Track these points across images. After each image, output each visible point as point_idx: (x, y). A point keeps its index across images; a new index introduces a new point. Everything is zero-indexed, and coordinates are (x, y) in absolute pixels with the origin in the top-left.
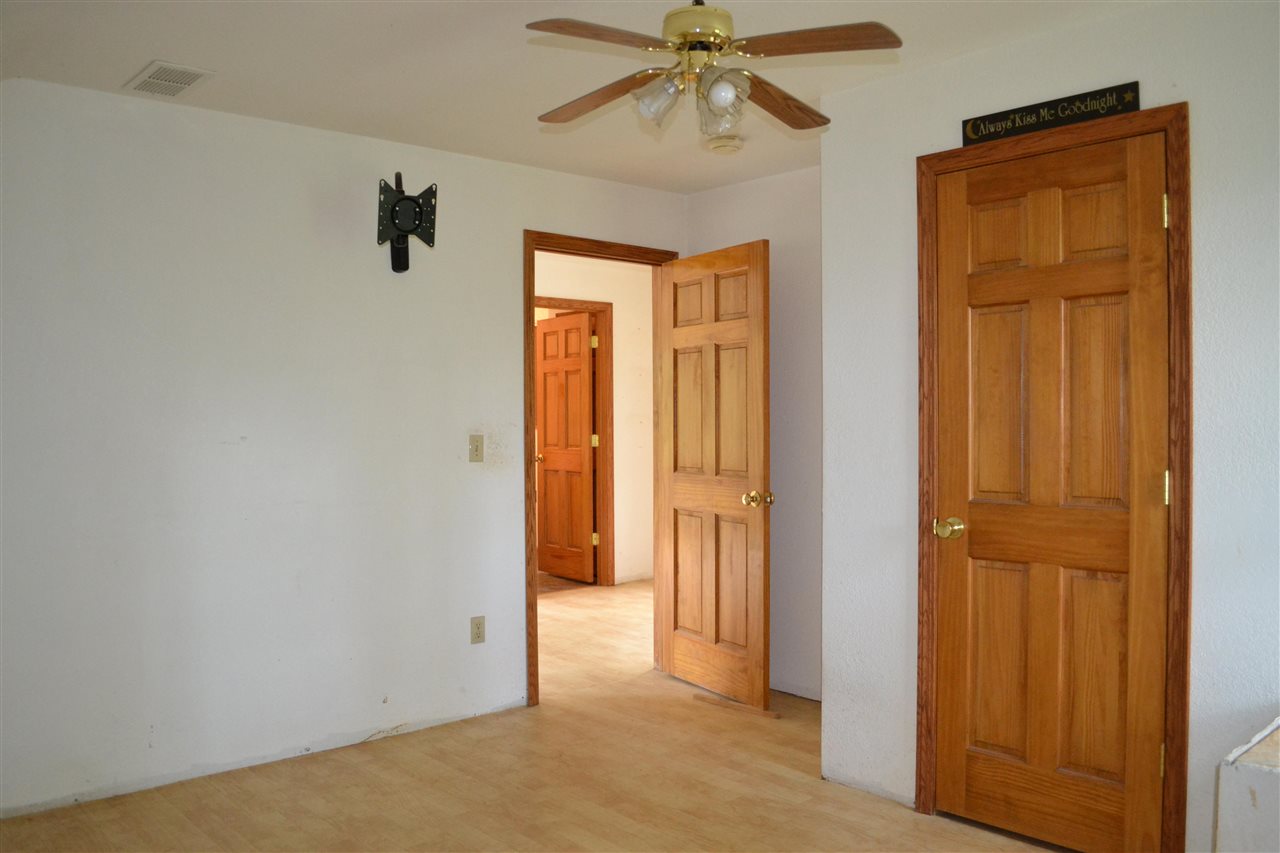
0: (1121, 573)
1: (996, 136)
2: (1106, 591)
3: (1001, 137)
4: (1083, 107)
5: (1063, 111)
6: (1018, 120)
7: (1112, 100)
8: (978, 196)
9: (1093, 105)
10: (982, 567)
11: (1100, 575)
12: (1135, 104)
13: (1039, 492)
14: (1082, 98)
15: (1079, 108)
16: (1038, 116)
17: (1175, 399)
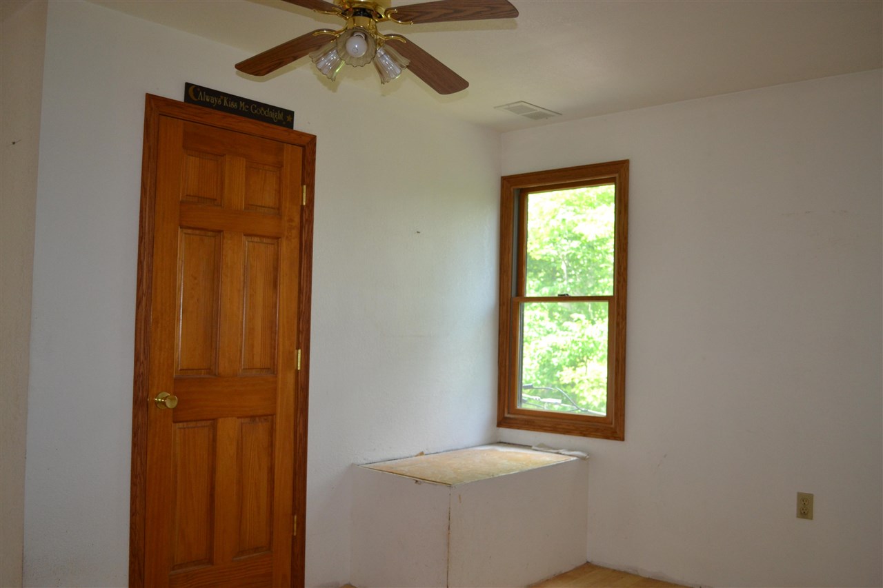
0: (269, 417)
1: (209, 105)
2: (261, 429)
3: (213, 108)
4: (265, 113)
5: (254, 109)
6: (225, 101)
7: (281, 116)
9: (271, 115)
10: (180, 428)
12: (290, 124)
13: (224, 366)
14: (266, 106)
15: (263, 112)
16: (238, 105)
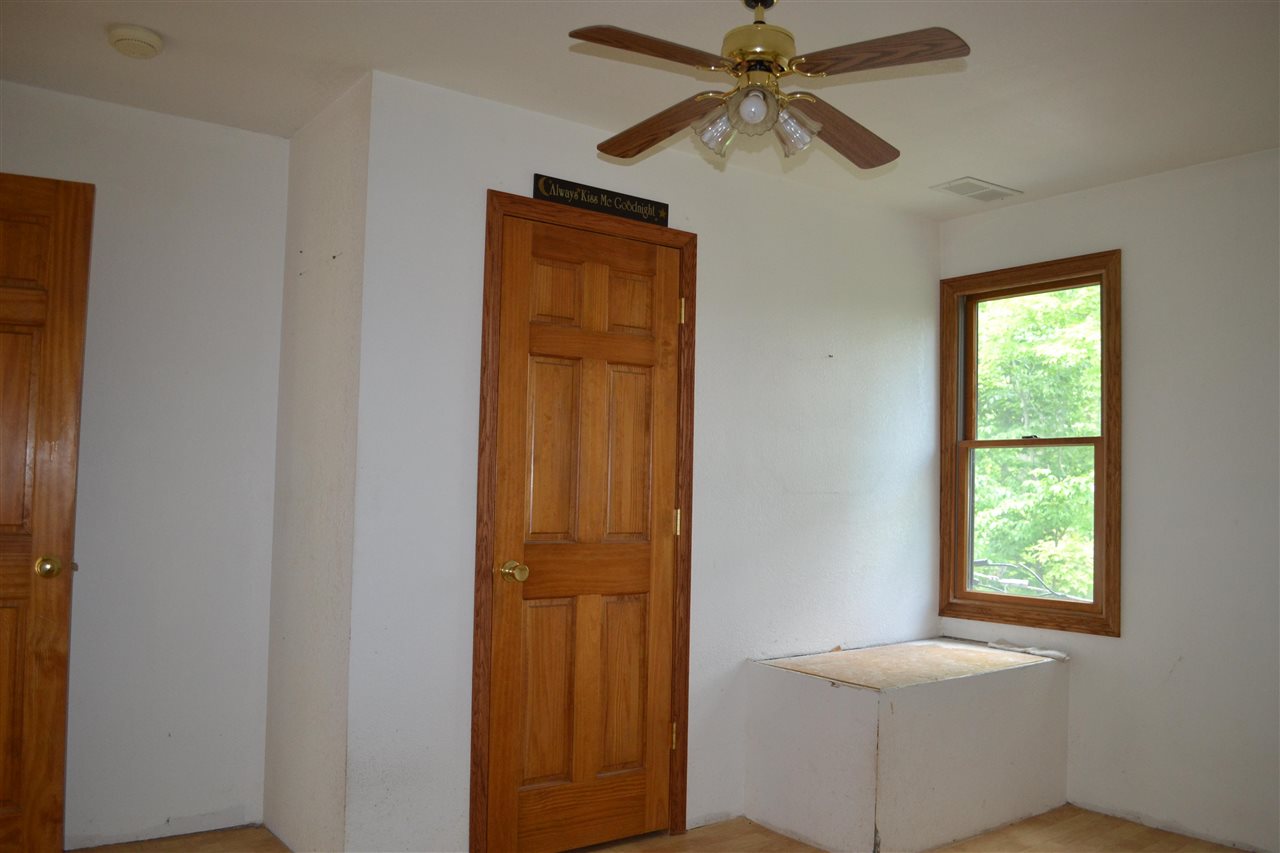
0: (641, 595)
1: (564, 201)
2: (631, 610)
3: (568, 204)
4: (632, 208)
5: (618, 203)
6: (583, 195)
7: (651, 211)
8: (546, 249)
9: (640, 209)
10: (531, 607)
11: (626, 597)
12: (664, 221)
13: (585, 529)
14: (632, 199)
15: (629, 206)
16: (599, 199)
17: (683, 455)
